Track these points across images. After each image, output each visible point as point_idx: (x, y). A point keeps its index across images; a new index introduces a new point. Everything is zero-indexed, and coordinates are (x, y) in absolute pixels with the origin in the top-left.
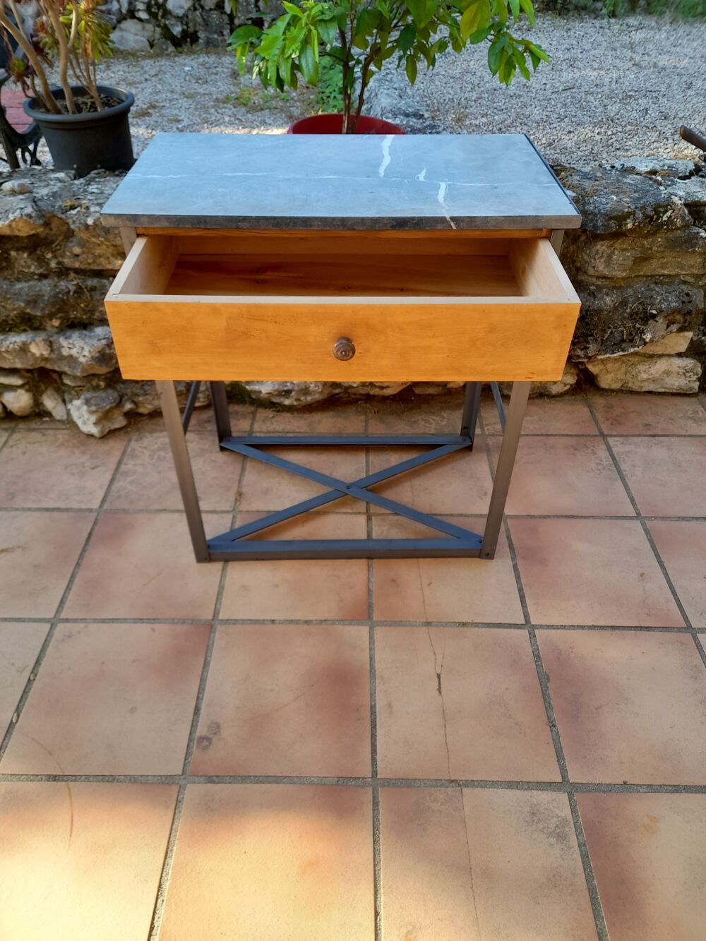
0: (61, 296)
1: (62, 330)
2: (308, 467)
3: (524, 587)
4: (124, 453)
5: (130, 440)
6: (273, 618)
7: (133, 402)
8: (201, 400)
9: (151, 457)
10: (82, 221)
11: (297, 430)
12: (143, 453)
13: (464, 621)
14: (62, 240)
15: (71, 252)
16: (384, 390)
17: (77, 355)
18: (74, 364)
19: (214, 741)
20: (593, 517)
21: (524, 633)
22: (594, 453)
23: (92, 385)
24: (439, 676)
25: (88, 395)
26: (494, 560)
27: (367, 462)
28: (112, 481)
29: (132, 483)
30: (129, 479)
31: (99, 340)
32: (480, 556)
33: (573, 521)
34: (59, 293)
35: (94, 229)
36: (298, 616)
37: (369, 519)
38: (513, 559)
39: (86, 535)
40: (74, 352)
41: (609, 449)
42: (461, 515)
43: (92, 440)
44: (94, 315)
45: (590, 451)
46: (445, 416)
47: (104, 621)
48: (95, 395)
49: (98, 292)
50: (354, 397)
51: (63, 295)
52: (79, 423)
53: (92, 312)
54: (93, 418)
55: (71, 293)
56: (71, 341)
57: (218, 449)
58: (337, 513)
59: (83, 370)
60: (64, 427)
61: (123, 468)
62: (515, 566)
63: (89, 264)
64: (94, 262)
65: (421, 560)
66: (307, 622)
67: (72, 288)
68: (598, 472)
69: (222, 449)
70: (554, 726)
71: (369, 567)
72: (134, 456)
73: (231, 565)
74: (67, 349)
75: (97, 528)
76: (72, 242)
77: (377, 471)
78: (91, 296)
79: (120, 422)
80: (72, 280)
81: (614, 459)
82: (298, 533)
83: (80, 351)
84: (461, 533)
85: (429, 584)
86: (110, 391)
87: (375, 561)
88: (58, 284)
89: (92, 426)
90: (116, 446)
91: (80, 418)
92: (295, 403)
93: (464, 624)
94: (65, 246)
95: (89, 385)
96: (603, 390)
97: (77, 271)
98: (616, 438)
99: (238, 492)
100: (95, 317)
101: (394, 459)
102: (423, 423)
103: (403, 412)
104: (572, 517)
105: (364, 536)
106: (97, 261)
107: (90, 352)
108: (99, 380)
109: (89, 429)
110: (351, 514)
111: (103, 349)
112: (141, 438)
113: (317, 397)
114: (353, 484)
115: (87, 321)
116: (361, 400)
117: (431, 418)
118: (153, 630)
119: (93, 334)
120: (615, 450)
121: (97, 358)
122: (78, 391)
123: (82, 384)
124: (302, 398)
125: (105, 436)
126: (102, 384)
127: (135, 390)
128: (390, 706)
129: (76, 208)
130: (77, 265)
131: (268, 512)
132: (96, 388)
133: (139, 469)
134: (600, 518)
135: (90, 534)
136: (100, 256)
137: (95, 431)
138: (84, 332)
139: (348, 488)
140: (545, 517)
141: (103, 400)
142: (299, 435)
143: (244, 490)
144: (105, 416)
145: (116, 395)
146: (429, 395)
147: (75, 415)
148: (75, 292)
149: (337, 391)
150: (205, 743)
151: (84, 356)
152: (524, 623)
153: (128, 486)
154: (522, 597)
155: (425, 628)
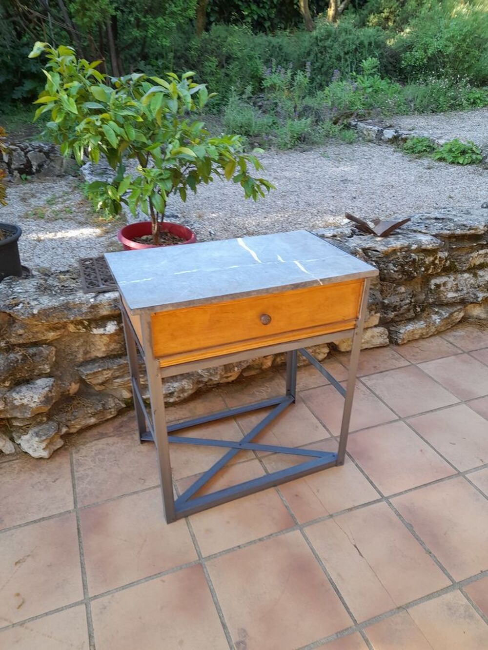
0: (12, 364)
1: (11, 388)
2: (204, 438)
3: (368, 476)
4: (72, 464)
5: (71, 454)
6: (238, 545)
7: (67, 426)
8: (113, 413)
9: (93, 461)
10: (30, 312)
11: (184, 417)
12: (86, 460)
13: (350, 507)
14: (7, 327)
15: (16, 334)
16: (229, 379)
17: (28, 403)
18: (24, 410)
19: (247, 641)
20: (379, 425)
21: (384, 503)
22: (358, 388)
23: (37, 422)
24: (355, 546)
25: (36, 429)
26: (345, 465)
27: (238, 425)
28: (74, 486)
29: (89, 483)
30: (86, 482)
31: (43, 389)
32: (336, 466)
33: (371, 430)
34: (11, 362)
35: (38, 316)
36: (253, 538)
37: (261, 461)
38: (353, 461)
39: (76, 530)
40: (25, 401)
41: (364, 385)
43: (43, 462)
44: (34, 372)
45: (356, 388)
46: (268, 386)
47: (123, 588)
48: (40, 428)
49: (37, 357)
50: (209, 387)
51: (14, 364)
52: (30, 452)
53: (33, 371)
54: (44, 445)
55: (20, 361)
56: (22, 394)
57: (139, 442)
58: (239, 463)
59: (32, 412)
60: (14, 458)
61: (77, 475)
62: (357, 465)
63: (29, 339)
64: (33, 337)
65: (304, 478)
66: (260, 540)
67: (19, 358)
69: (142, 442)
70: (430, 553)
71: (278, 491)
72: (80, 465)
73: (190, 518)
74: (20, 401)
75: (81, 523)
76: (15, 326)
77: (249, 431)
78: (33, 359)
79: (59, 443)
80: (18, 352)
81: (370, 390)
82: (221, 484)
83: (30, 400)
84: (320, 454)
85: (318, 491)
86: (51, 423)
87: (279, 487)
88: (9, 357)
89: (42, 451)
90: (62, 461)
91: (30, 448)
92: (177, 400)
93: (350, 510)
94: (11, 331)
95: (34, 422)
96: (343, 352)
97: (20, 345)
98: (364, 378)
100: (35, 374)
101: (255, 420)
102: (258, 393)
103: (243, 389)
104: (368, 428)
105: (264, 474)
106: (36, 336)
107: (39, 398)
108: (43, 417)
109: (40, 454)
110: (247, 461)
111: (47, 394)
112: (79, 451)
113: (190, 392)
114: (241, 442)
115: (28, 378)
116: (213, 388)
117: (262, 389)
118: (163, 581)
119: (36, 386)
120: (367, 384)
121: (44, 401)
122: (25, 430)
123: (29, 423)
124: (181, 395)
125: (54, 454)
126: (45, 419)
127: (67, 418)
128: (339, 575)
130: (21, 342)
131: (196, 475)
132: (40, 423)
133: (90, 472)
134: (383, 424)
135: (78, 529)
136: (37, 332)
137: (45, 454)
138: (29, 385)
139: (240, 445)
140: (355, 432)
141: (48, 430)
142: (187, 420)
144: (51, 442)
145: (55, 424)
146: (252, 375)
147: (25, 447)
148: (22, 360)
149: (201, 385)
150: (242, 645)
151: (35, 402)
152: (380, 497)
153: (87, 486)
154: (371, 483)
155: (331, 519)
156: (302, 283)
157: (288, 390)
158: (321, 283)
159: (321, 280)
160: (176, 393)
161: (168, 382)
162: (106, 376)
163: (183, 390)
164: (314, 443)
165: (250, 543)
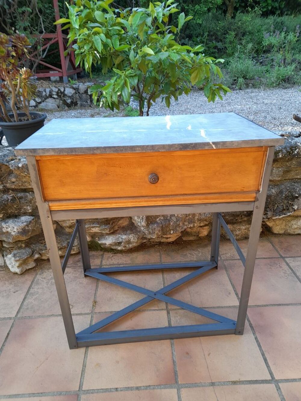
0: (4, 202)
1: (4, 219)
2: (131, 283)
3: (265, 353)
4: (33, 282)
5: (37, 274)
6: (116, 387)
7: (40, 254)
8: (75, 250)
9: (47, 283)
10: (16, 165)
11: (125, 263)
12: (43, 281)
13: (234, 380)
14: (6, 176)
15: (11, 181)
16: (168, 239)
17: (11, 231)
18: (9, 236)
20: (291, 304)
21: (272, 386)
22: (281, 267)
23: (18, 246)
25: (15, 252)
26: (243, 335)
27: (163, 278)
28: (24, 300)
29: (35, 300)
30: (34, 297)
31: (22, 223)
32: (235, 334)
33: (281, 307)
34: (3, 201)
35: (22, 169)
36: (132, 384)
37: (168, 313)
38: (254, 334)
39: (6, 335)
40: (9, 230)
41: (288, 264)
42: (219, 307)
43: (16, 276)
44: (21, 210)
45: (278, 266)
46: (200, 251)
47: (10, 396)
48: (19, 251)
49: (23, 199)
50: (153, 243)
51: (5, 202)
52: (10, 267)
53: (20, 209)
54: (17, 264)
55: (9, 201)
56: (8, 224)
57: (84, 276)
58: (150, 310)
59: (13, 239)
60: (2, 269)
61: (32, 291)
62: (256, 338)
63: (19, 186)
64: (22, 185)
65: (201, 338)
66: (138, 388)
67: (10, 198)
68: (286, 278)
69: (86, 276)
71: (172, 344)
72: (38, 284)
73: (90, 348)
74: (6, 229)
75: (12, 329)
76: (12, 176)
77: (170, 283)
78: (20, 201)
79: (32, 265)
80: (11, 194)
81: (292, 270)
82: (127, 325)
83: (12, 229)
84: (223, 320)
85: (209, 355)
86: (27, 249)
87: (175, 341)
88: (3, 197)
89: (17, 268)
90: (29, 278)
91: (10, 264)
92: (124, 249)
93: (234, 383)
94: (8, 178)
95: (16, 246)
96: (276, 234)
97: (13, 190)
98: (290, 259)
99: (94, 301)
100: (22, 212)
101: (178, 276)
102: (189, 255)
103: (179, 250)
104: (279, 305)
105: (166, 324)
106: (24, 184)
107: (17, 229)
108: (22, 244)
109: (15, 270)
110: (158, 310)
111: (24, 227)
112: (43, 273)
113: (135, 244)
114: (157, 292)
115: (17, 214)
116: (157, 245)
117: (193, 252)
119: (20, 220)
120: (291, 265)
121: (21, 232)
122: (10, 250)
123: (12, 246)
124: (127, 246)
125: (23, 274)
126: (23, 245)
127: (40, 247)
129: (14, 160)
130: (13, 187)
131: (111, 312)
132: (20, 248)
133: (40, 291)
134: (296, 304)
135: (8, 334)
136: (25, 182)
137: (18, 270)
138: (15, 219)
139: (155, 295)
140: (265, 306)
141: (23, 254)
142: (126, 265)
143: (98, 299)
144: (24, 262)
145: (30, 250)
146: (190, 241)
147: (8, 263)
148: (11, 200)
149: (145, 241)
151: (14, 231)
152: (271, 379)
153: (33, 301)
154: (265, 360)
155: (212, 387)
156: (191, 144)
157: (212, 257)
158: (213, 146)
159: (214, 143)
160: (122, 244)
161: (119, 234)
162: (72, 222)
163: (129, 242)
164: (222, 307)
165: (128, 389)
